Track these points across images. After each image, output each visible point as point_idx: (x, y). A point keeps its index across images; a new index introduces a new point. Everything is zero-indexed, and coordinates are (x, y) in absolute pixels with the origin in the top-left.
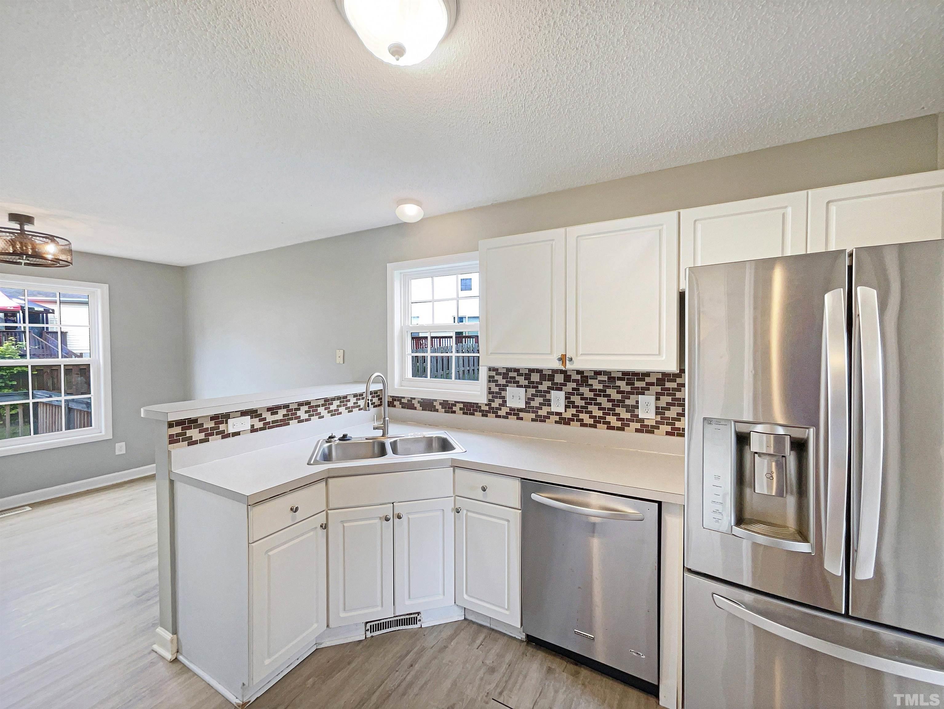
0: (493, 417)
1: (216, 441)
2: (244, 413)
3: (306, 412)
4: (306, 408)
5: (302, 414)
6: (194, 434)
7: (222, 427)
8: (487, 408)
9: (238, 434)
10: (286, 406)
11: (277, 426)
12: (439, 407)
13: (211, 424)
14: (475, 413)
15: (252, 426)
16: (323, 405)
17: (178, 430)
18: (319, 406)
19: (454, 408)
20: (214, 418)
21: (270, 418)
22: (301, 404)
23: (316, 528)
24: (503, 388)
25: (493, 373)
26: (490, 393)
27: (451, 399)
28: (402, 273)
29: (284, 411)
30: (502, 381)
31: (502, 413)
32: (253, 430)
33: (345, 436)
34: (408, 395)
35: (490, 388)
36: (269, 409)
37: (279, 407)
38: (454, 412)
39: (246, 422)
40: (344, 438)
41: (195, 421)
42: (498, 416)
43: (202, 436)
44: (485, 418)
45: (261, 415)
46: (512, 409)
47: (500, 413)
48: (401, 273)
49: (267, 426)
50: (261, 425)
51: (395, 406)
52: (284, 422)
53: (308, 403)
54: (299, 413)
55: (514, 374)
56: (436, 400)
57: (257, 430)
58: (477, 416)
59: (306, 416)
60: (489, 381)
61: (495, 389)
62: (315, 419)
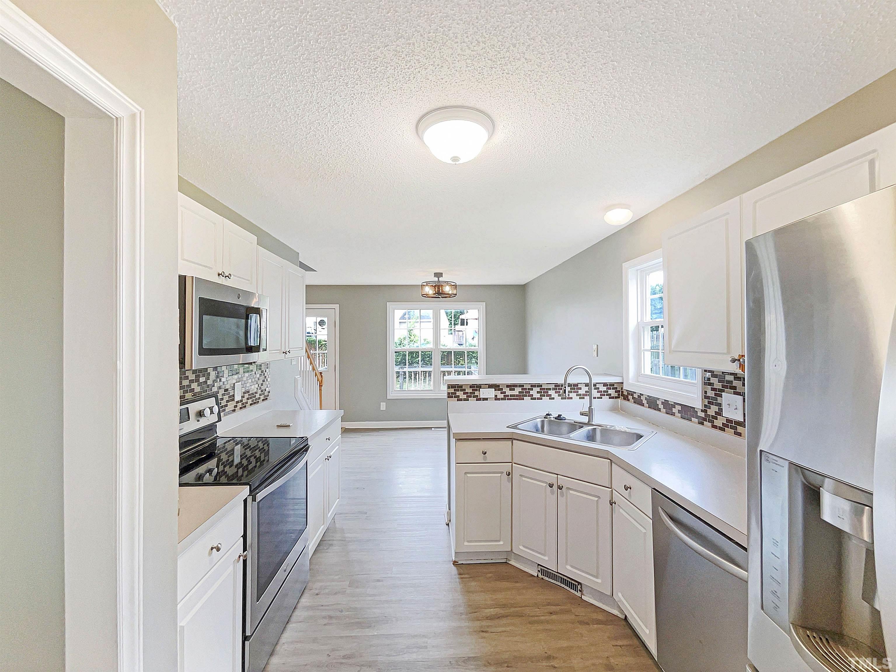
0: (708, 427)
1: (472, 401)
2: (490, 386)
3: (538, 392)
4: (538, 389)
5: (534, 392)
6: (460, 393)
7: (477, 393)
8: (702, 415)
9: (486, 399)
10: (521, 386)
11: (514, 399)
12: (661, 406)
13: (470, 390)
14: (692, 418)
15: (496, 396)
16: (554, 389)
17: (452, 390)
18: (550, 389)
19: (674, 410)
20: (471, 386)
21: (509, 392)
22: (533, 386)
23: (502, 473)
24: (719, 393)
25: (708, 375)
26: (706, 397)
27: (672, 399)
28: (639, 270)
29: (520, 389)
30: (718, 385)
31: (719, 422)
32: (496, 398)
33: (560, 416)
34: (638, 391)
35: (706, 393)
36: (508, 386)
37: (515, 386)
38: (673, 414)
39: (491, 393)
40: (559, 417)
41: (461, 386)
42: (714, 427)
43: (465, 396)
44: (700, 426)
45: (502, 389)
46: (728, 420)
47: (716, 423)
48: (637, 270)
49: (506, 398)
50: (502, 396)
51: (628, 400)
52: (520, 397)
53: (539, 386)
54: (531, 392)
55: (731, 378)
56: (658, 399)
57: (499, 399)
58: (694, 422)
59: (538, 396)
60: (705, 384)
61: (711, 394)
62: (546, 399)
